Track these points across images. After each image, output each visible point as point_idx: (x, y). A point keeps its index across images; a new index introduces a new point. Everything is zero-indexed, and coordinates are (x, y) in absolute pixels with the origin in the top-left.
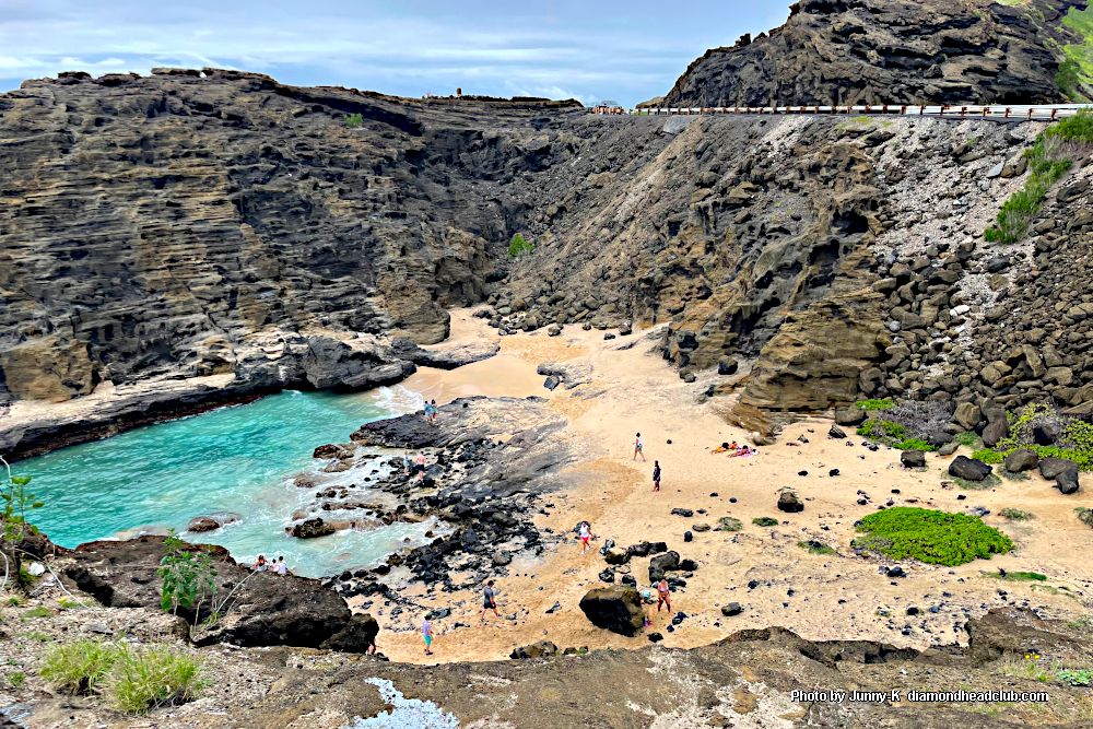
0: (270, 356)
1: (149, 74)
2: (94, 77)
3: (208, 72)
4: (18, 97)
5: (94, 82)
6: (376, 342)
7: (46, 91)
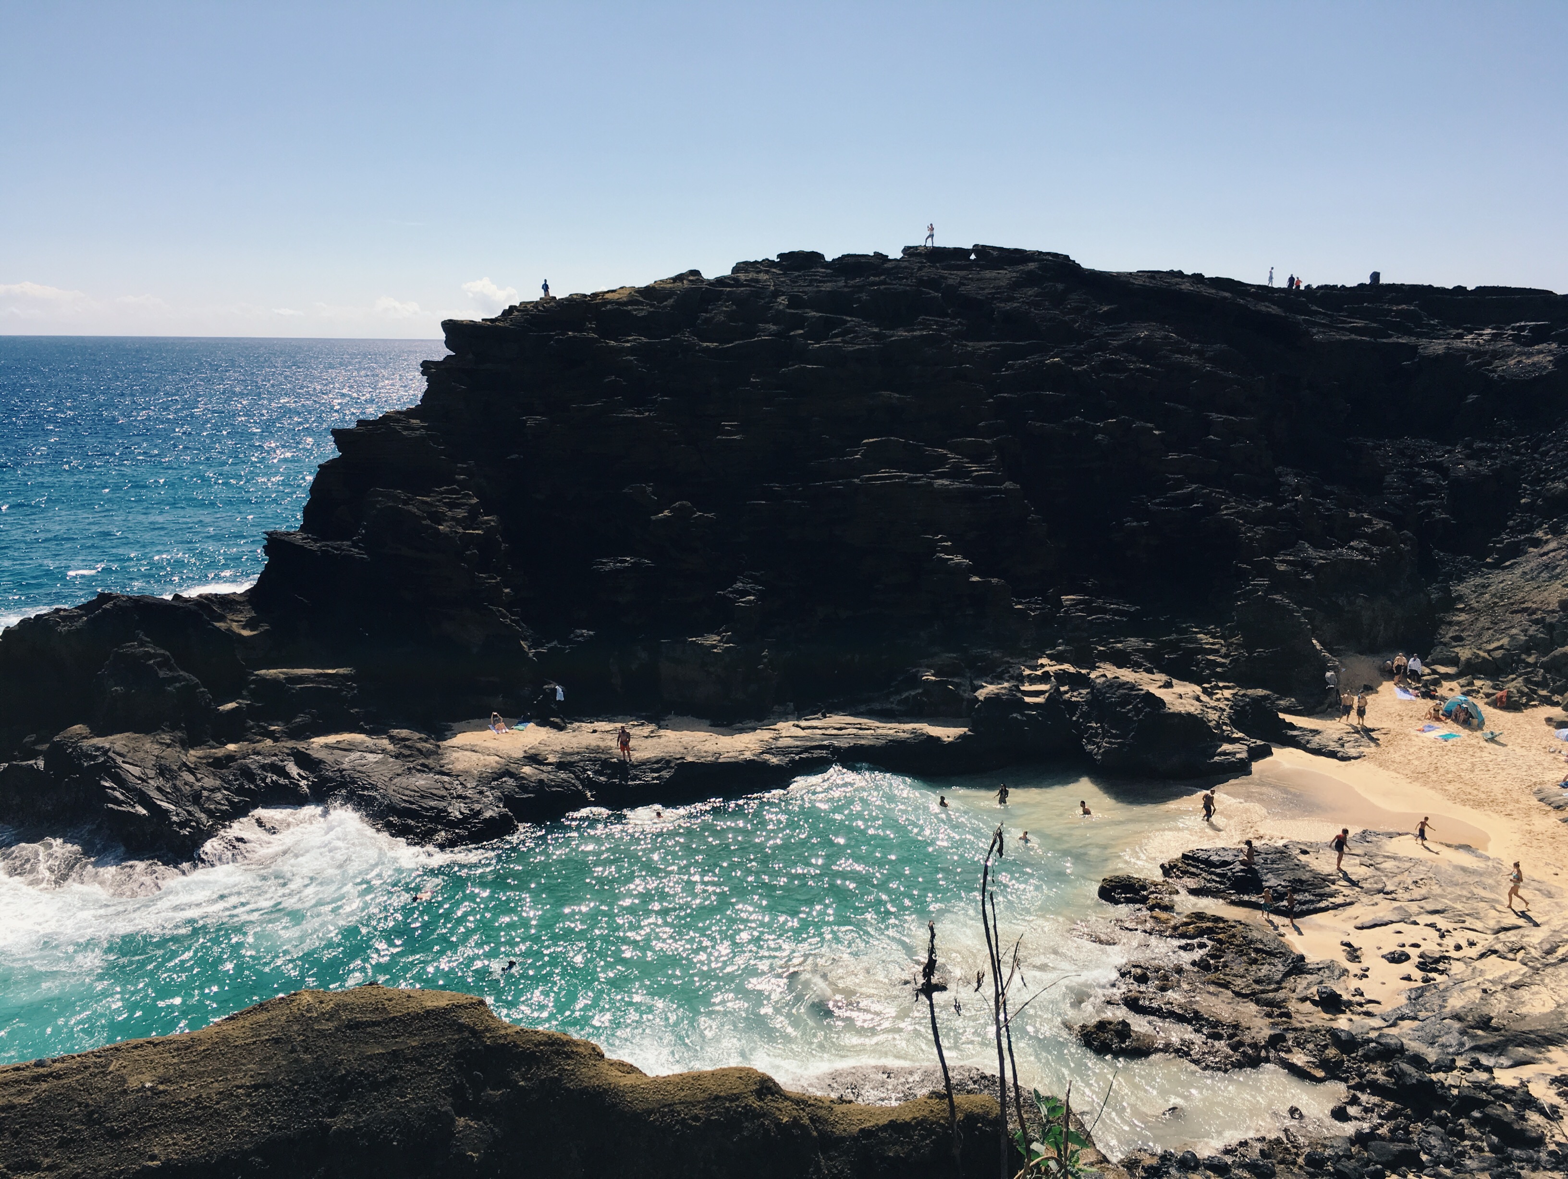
0: (1027, 699)
1: (899, 255)
2: (829, 258)
3: (980, 250)
4: (729, 285)
5: (829, 265)
6: (1204, 698)
7: (763, 277)
